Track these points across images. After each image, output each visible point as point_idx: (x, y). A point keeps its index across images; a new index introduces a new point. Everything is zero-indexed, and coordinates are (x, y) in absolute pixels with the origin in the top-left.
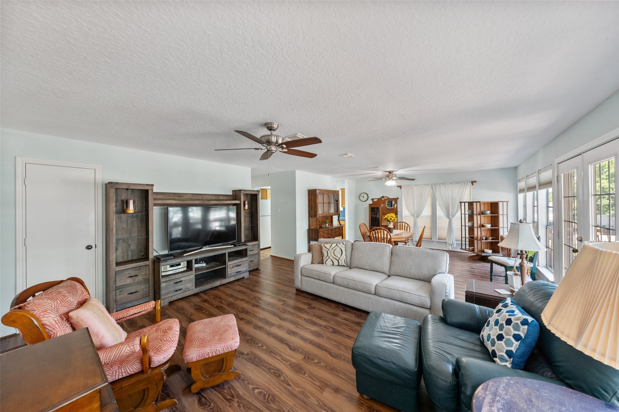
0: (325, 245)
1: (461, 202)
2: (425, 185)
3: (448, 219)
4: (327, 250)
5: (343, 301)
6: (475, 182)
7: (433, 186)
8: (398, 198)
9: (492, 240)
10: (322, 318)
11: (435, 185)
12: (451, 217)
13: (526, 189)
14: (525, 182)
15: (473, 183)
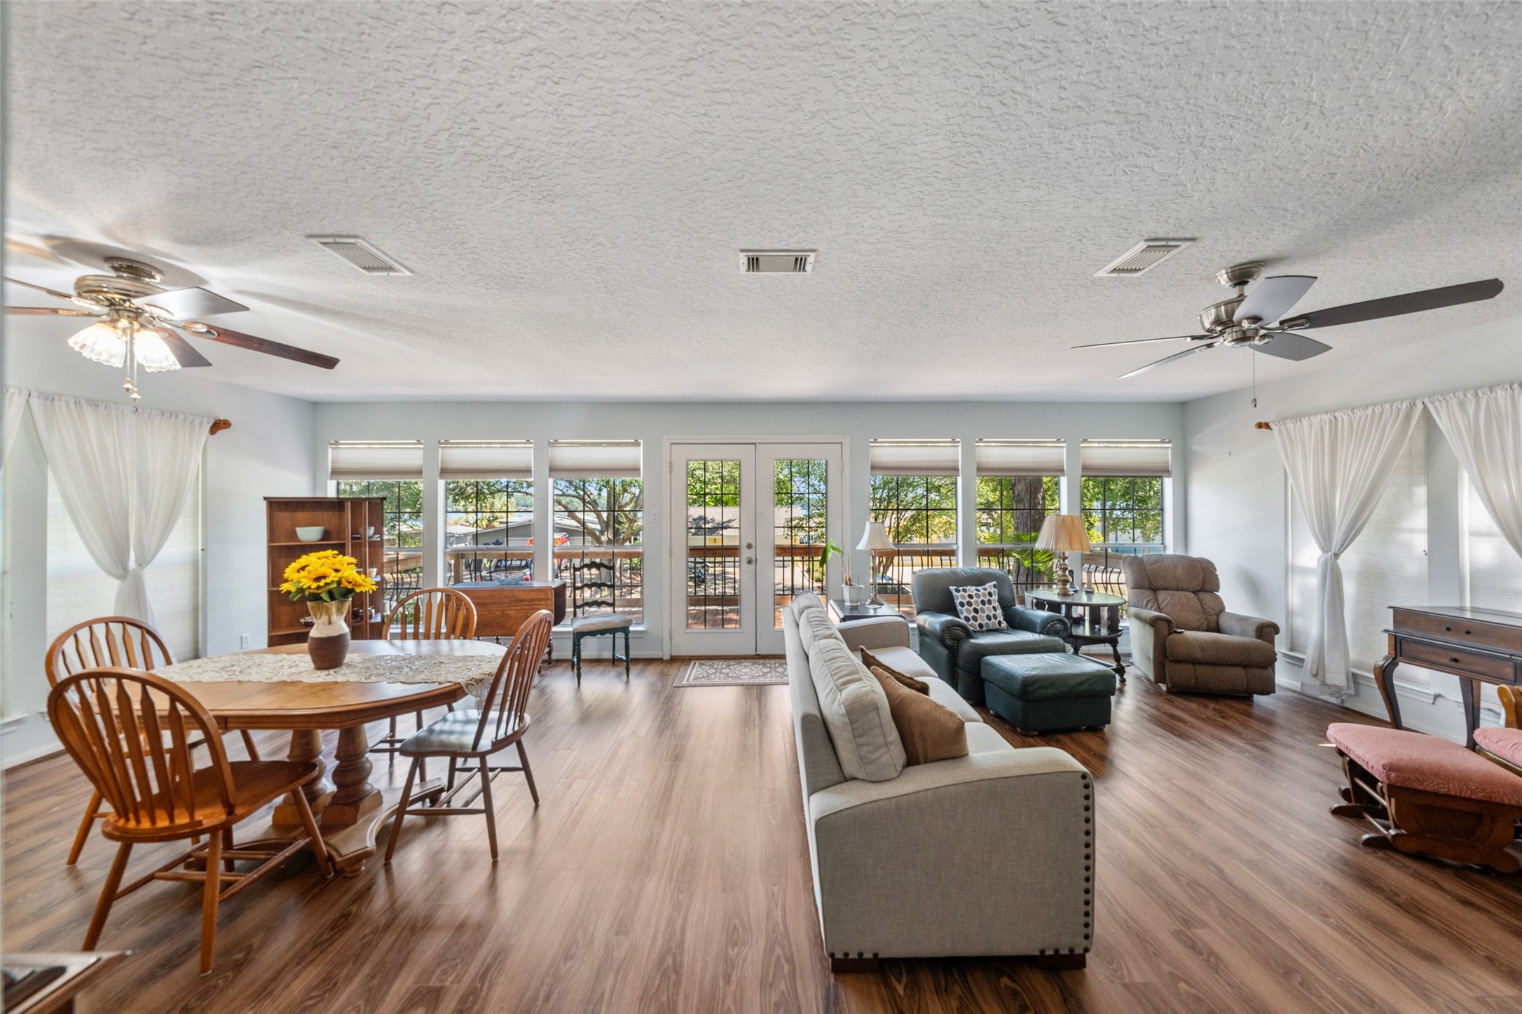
3: (121, 577)
6: (223, 422)
7: (34, 402)
11: (49, 398)
12: (132, 564)
13: (432, 471)
14: (421, 452)
15: (219, 426)
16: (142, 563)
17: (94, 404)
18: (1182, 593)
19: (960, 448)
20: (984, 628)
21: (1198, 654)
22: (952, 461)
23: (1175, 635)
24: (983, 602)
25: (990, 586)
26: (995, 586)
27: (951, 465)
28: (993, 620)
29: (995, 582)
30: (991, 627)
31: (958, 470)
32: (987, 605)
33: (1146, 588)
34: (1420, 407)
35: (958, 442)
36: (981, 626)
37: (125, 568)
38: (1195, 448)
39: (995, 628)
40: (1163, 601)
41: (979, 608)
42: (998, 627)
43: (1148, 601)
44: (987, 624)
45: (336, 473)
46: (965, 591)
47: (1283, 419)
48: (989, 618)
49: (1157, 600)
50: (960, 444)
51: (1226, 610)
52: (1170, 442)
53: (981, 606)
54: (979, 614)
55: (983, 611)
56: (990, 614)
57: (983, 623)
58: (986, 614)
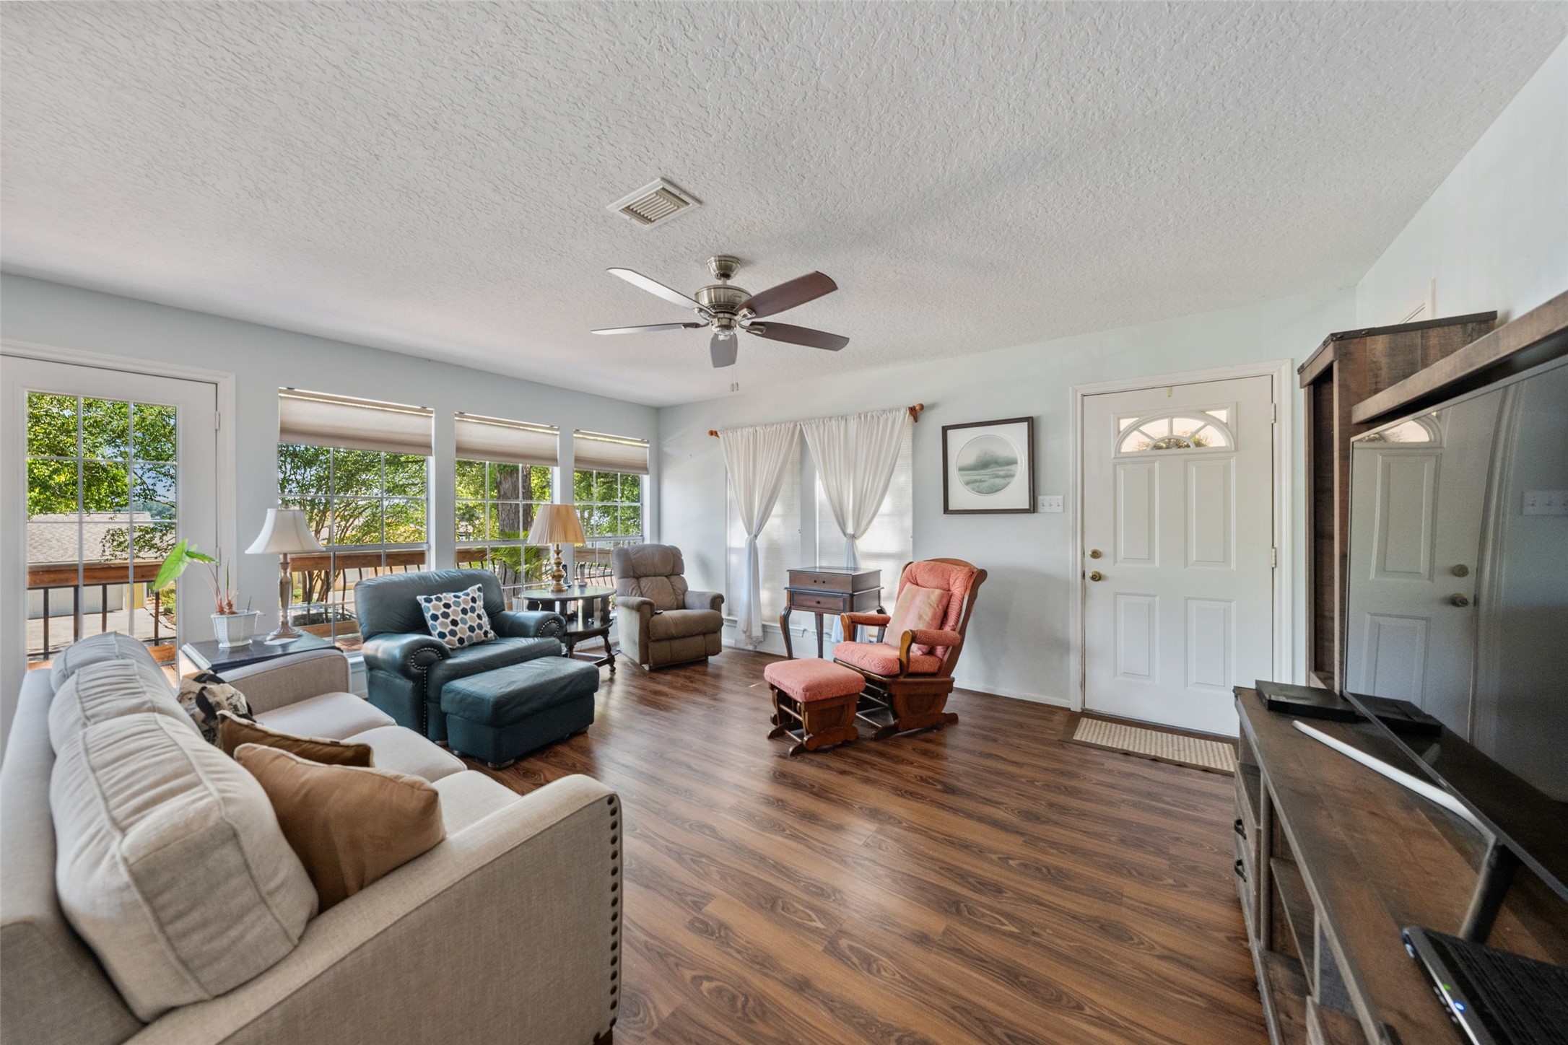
18: (658, 578)
19: (433, 419)
20: (466, 643)
21: (673, 631)
22: (422, 435)
23: (656, 616)
24: (464, 611)
25: (473, 590)
26: (479, 589)
27: (423, 439)
28: (477, 631)
29: (480, 585)
30: (475, 640)
31: (431, 447)
32: (470, 614)
33: (631, 577)
34: (799, 427)
35: (432, 412)
36: (461, 641)
38: (666, 449)
39: (480, 640)
40: (645, 587)
41: (458, 619)
42: (483, 638)
43: (633, 589)
44: (470, 637)
46: (439, 599)
47: (726, 430)
48: (472, 629)
49: (640, 587)
50: (433, 415)
51: (689, 589)
52: (648, 442)
53: (461, 616)
54: (459, 627)
55: (464, 622)
56: (473, 624)
57: (465, 637)
58: (468, 625)
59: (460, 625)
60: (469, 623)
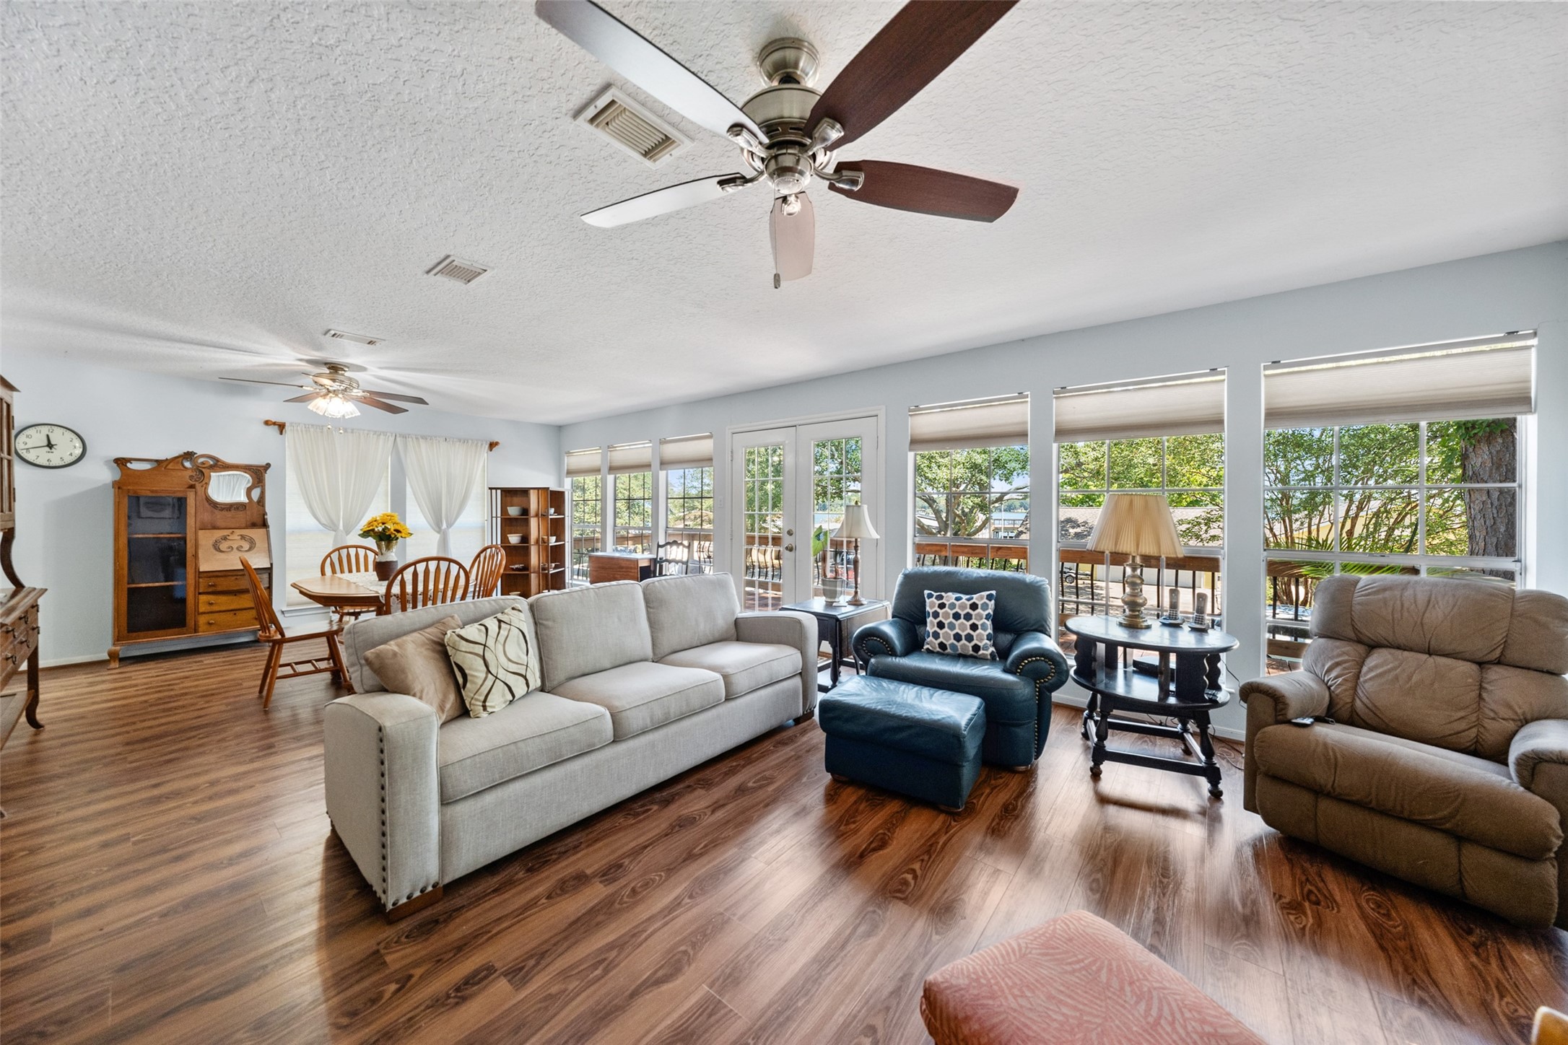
0: (462, 632)
1: (491, 489)
2: (375, 433)
3: (439, 532)
4: (479, 649)
5: (652, 779)
6: (497, 444)
7: (398, 439)
8: (268, 466)
9: (555, 568)
10: (696, 851)
11: (404, 437)
12: (444, 526)
13: (605, 469)
14: (600, 456)
15: (492, 445)
16: (449, 525)
17: (425, 438)
19: (1029, 404)
20: (949, 650)
22: (1018, 424)
24: (956, 616)
25: (981, 596)
26: (988, 597)
27: (1017, 429)
28: (964, 641)
29: (994, 592)
30: (960, 651)
31: (1027, 436)
32: (962, 620)
33: (1349, 640)
36: (942, 646)
37: (440, 528)
39: (967, 653)
40: (1371, 670)
41: (946, 622)
42: (971, 652)
43: (1337, 664)
44: (953, 646)
45: (570, 473)
46: (940, 597)
48: (958, 637)
49: (1361, 664)
53: (951, 619)
54: (944, 630)
55: (952, 627)
56: (960, 632)
57: (948, 643)
58: (955, 632)
59: (946, 629)
60: (957, 630)
